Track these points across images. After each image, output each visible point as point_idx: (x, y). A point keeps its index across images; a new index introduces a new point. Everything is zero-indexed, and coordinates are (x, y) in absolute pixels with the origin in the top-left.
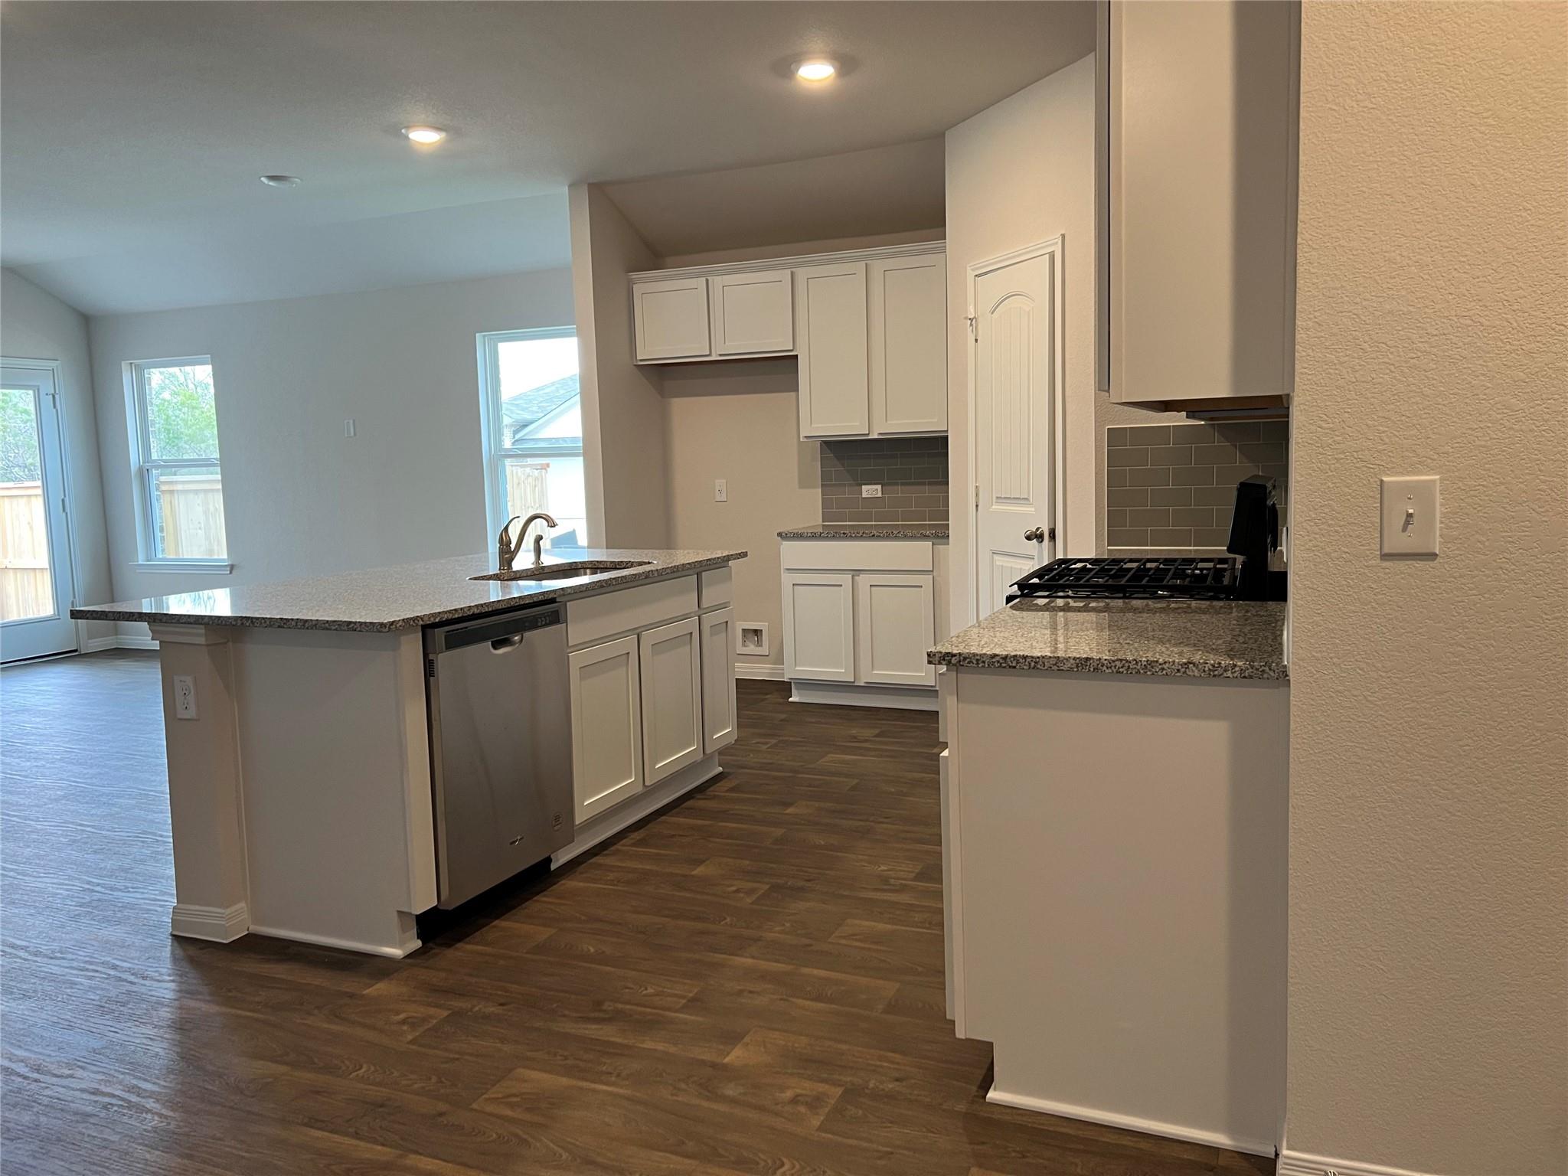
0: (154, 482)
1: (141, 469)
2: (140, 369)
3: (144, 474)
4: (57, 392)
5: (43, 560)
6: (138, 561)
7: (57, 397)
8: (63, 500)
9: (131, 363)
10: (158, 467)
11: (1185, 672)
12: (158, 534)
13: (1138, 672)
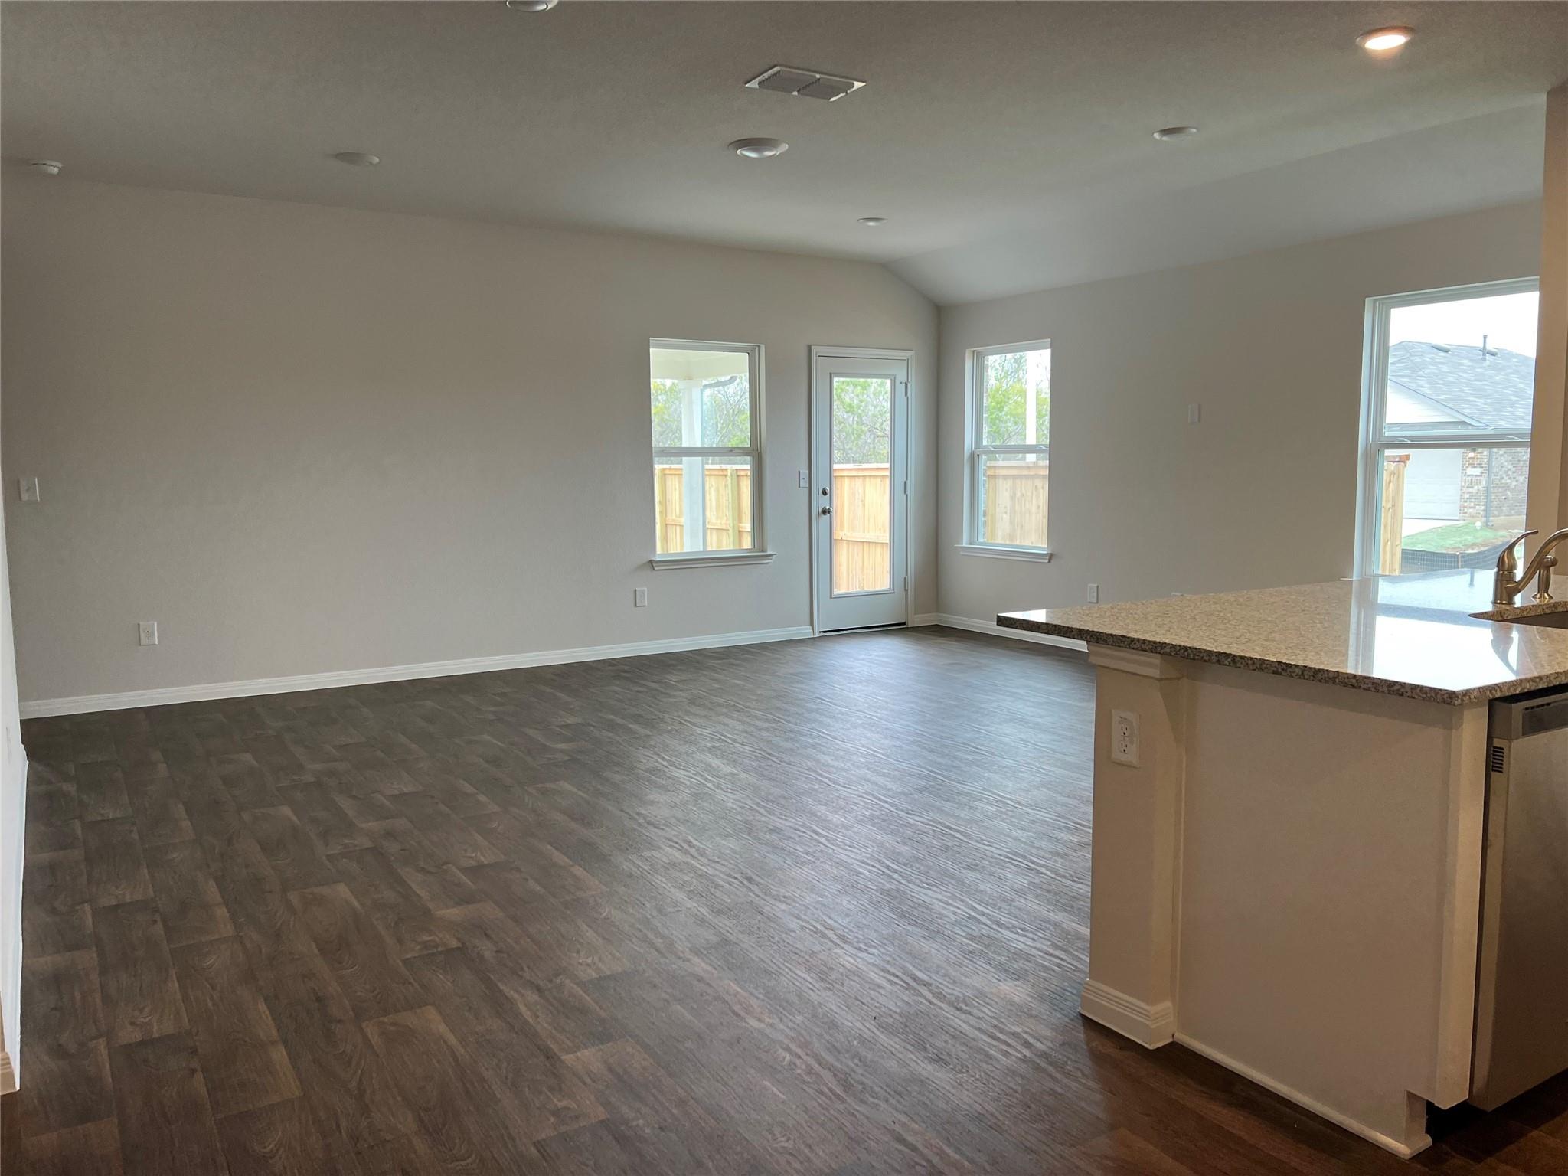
0: (982, 467)
1: (972, 455)
2: (980, 358)
3: (974, 459)
4: (909, 380)
5: (885, 538)
6: (962, 544)
7: (909, 385)
8: (905, 483)
9: (974, 351)
10: (988, 452)
12: (982, 519)
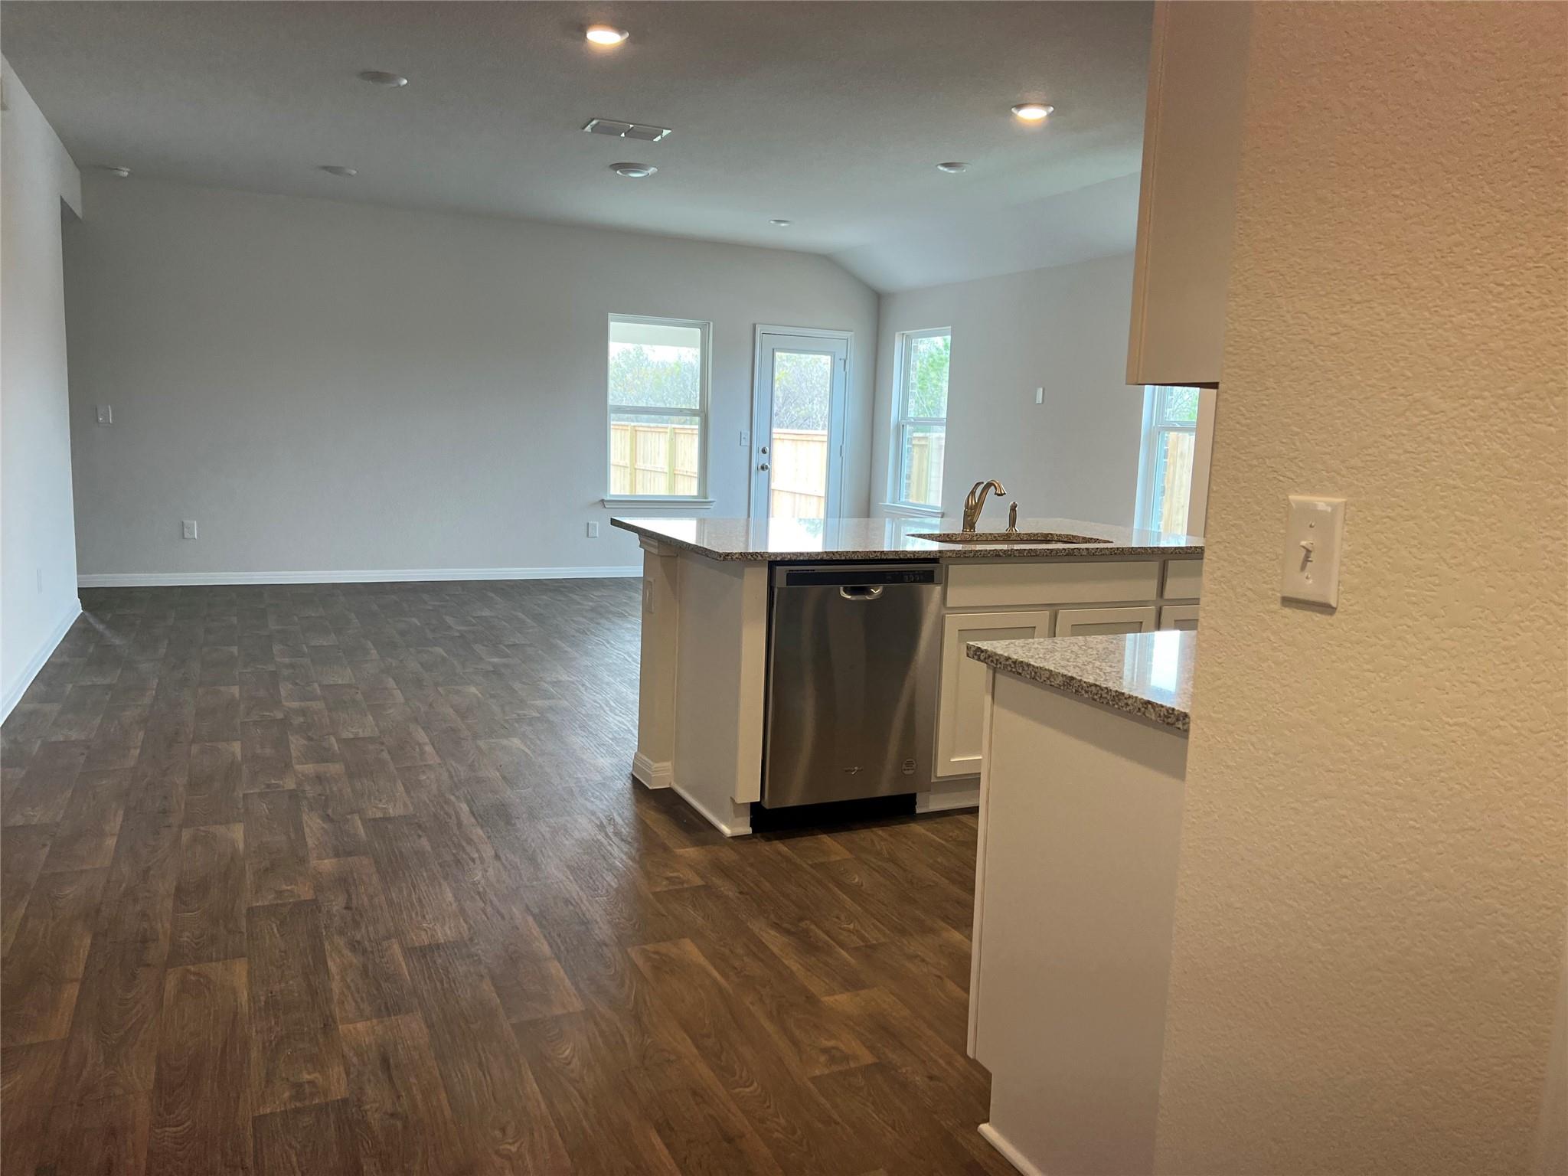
0: (906, 437)
1: (898, 425)
2: (907, 339)
3: (900, 428)
4: (848, 357)
6: (886, 502)
7: (848, 361)
8: (841, 446)
9: (903, 334)
10: (912, 424)
11: (1144, 714)
12: (905, 481)
13: (1108, 703)
